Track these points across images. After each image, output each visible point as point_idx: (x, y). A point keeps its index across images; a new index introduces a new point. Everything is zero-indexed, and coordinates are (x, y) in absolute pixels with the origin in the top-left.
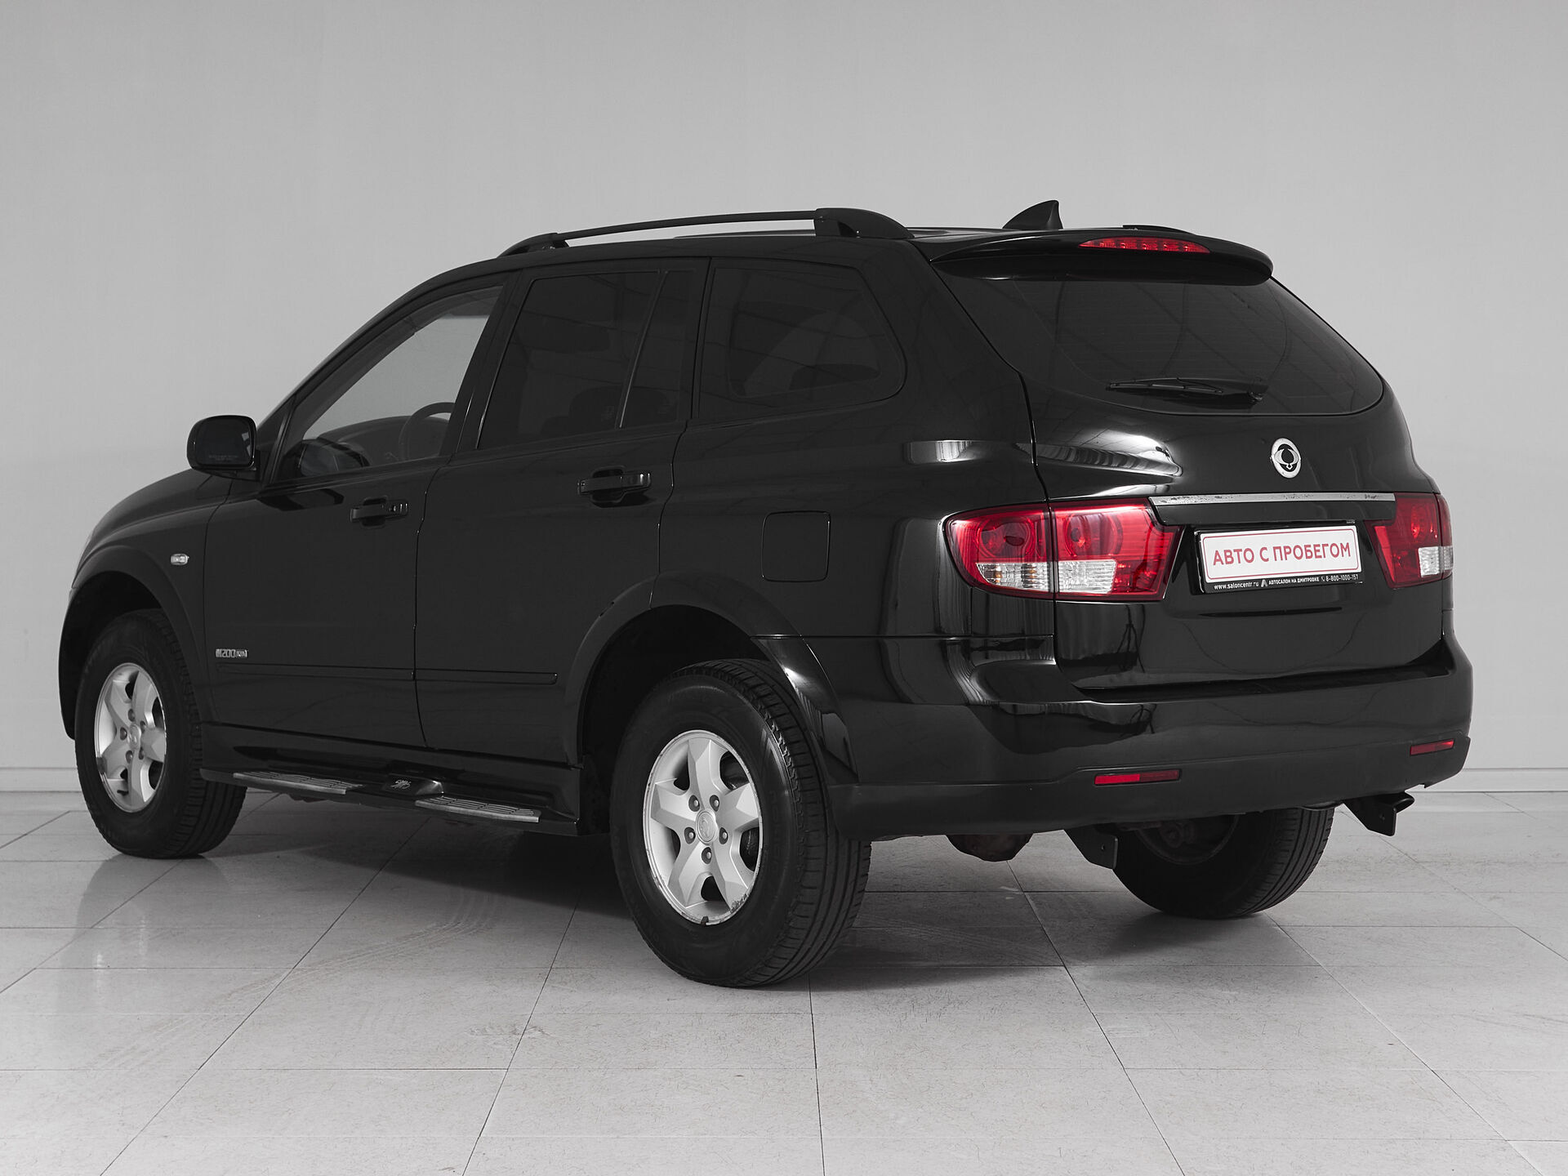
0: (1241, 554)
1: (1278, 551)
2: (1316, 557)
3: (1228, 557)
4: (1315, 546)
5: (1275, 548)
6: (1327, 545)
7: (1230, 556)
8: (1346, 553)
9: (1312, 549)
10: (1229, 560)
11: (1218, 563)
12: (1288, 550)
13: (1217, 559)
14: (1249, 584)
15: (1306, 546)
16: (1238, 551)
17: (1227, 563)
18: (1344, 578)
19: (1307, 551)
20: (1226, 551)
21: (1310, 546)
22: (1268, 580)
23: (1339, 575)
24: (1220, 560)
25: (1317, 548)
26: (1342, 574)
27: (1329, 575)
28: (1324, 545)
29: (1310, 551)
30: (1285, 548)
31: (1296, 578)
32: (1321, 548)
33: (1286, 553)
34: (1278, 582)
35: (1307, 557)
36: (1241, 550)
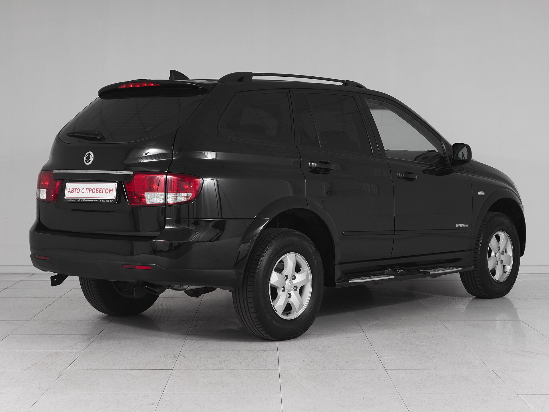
0: (76, 190)
1: (87, 190)
2: (100, 193)
3: (72, 191)
4: (100, 189)
5: (87, 189)
6: (105, 189)
7: (73, 191)
8: (111, 192)
9: (99, 190)
10: (73, 192)
11: (69, 192)
12: (90, 190)
13: (69, 191)
14: (75, 200)
15: (97, 189)
16: (75, 189)
17: (72, 193)
18: (107, 201)
19: (97, 190)
20: (72, 189)
21: (98, 189)
22: (80, 199)
23: (105, 200)
24: (70, 191)
25: (101, 190)
26: (107, 199)
27: (102, 200)
28: (103, 189)
29: (98, 191)
30: (90, 189)
31: (90, 199)
32: (102, 190)
33: (90, 191)
34: (84, 200)
35: (96, 193)
36: (76, 189)
